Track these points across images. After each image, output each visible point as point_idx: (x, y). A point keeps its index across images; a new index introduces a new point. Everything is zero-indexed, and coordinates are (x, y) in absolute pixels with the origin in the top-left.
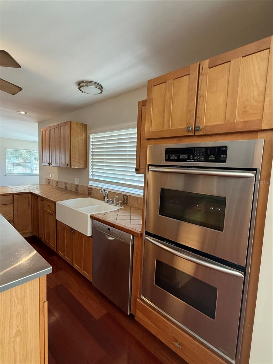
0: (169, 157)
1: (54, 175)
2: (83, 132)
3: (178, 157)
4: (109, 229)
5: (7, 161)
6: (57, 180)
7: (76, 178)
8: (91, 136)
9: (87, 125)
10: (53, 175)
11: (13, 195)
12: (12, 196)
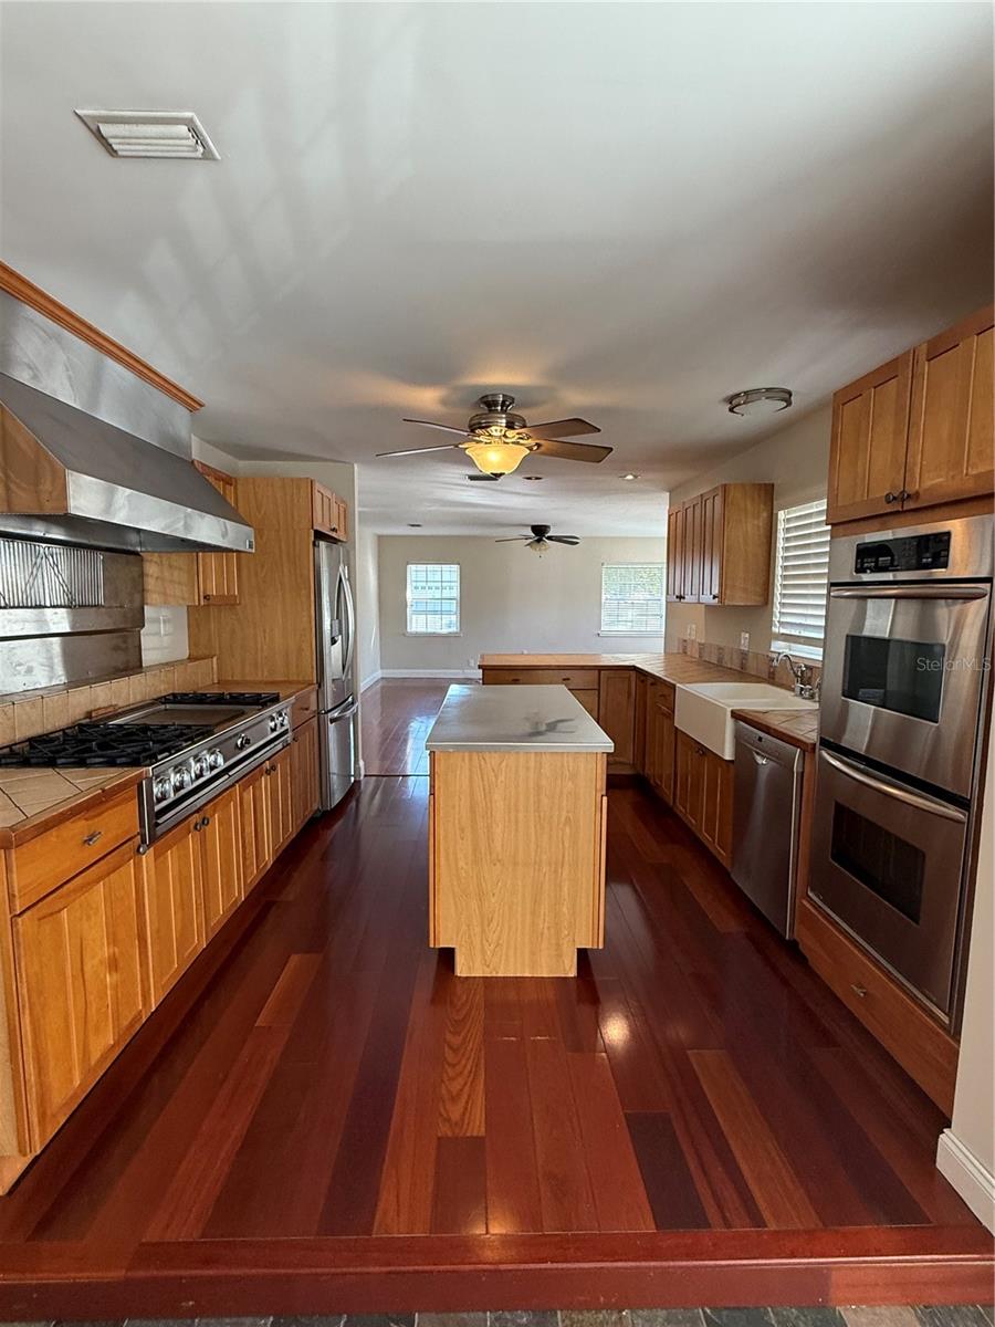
0: (863, 563)
1: (696, 631)
2: (762, 506)
3: (876, 562)
4: (760, 739)
5: (604, 597)
6: (703, 641)
7: (743, 634)
8: (781, 515)
9: (773, 485)
10: (694, 626)
11: (600, 669)
12: (597, 672)
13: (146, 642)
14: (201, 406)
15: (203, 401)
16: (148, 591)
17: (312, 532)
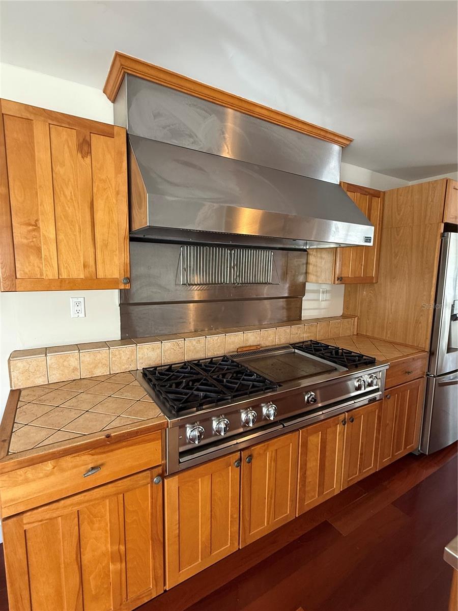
13: (305, 304)
14: (351, 141)
15: (351, 137)
16: (309, 273)
17: (443, 225)
